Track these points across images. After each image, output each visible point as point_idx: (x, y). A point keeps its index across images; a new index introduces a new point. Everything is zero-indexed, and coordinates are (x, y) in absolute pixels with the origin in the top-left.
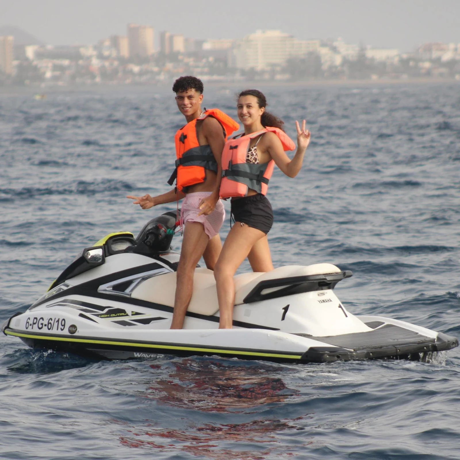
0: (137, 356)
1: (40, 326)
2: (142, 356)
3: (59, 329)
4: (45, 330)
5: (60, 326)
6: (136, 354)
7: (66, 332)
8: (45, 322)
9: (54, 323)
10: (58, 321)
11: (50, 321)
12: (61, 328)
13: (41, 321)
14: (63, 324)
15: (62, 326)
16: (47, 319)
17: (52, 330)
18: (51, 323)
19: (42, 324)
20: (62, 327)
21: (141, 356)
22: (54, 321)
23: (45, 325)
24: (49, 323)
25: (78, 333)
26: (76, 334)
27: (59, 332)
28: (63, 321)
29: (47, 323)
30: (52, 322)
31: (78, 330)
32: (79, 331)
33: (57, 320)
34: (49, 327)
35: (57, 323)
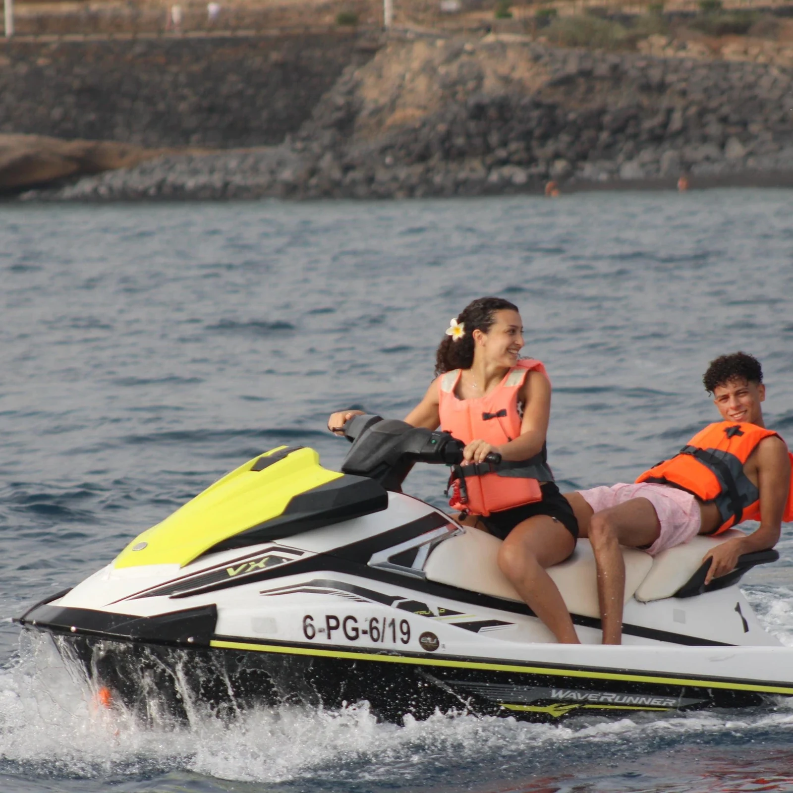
0: (558, 696)
1: (352, 634)
2: (568, 696)
3: (399, 641)
4: (364, 641)
5: (399, 635)
6: (557, 692)
7: (415, 646)
8: (363, 625)
9: (384, 627)
10: (393, 623)
11: (374, 624)
12: (402, 640)
13: (350, 624)
14: (405, 630)
15: (404, 634)
16: (366, 621)
17: (382, 641)
18: (376, 628)
19: (355, 629)
20: (405, 638)
21: (566, 696)
22: (384, 624)
23: (365, 632)
24: (372, 628)
25: (443, 649)
26: (439, 651)
27: (400, 646)
28: (405, 625)
29: (367, 628)
30: (380, 626)
31: (441, 643)
32: (446, 646)
33: (388, 621)
34: (375, 636)
35: (392, 627)
